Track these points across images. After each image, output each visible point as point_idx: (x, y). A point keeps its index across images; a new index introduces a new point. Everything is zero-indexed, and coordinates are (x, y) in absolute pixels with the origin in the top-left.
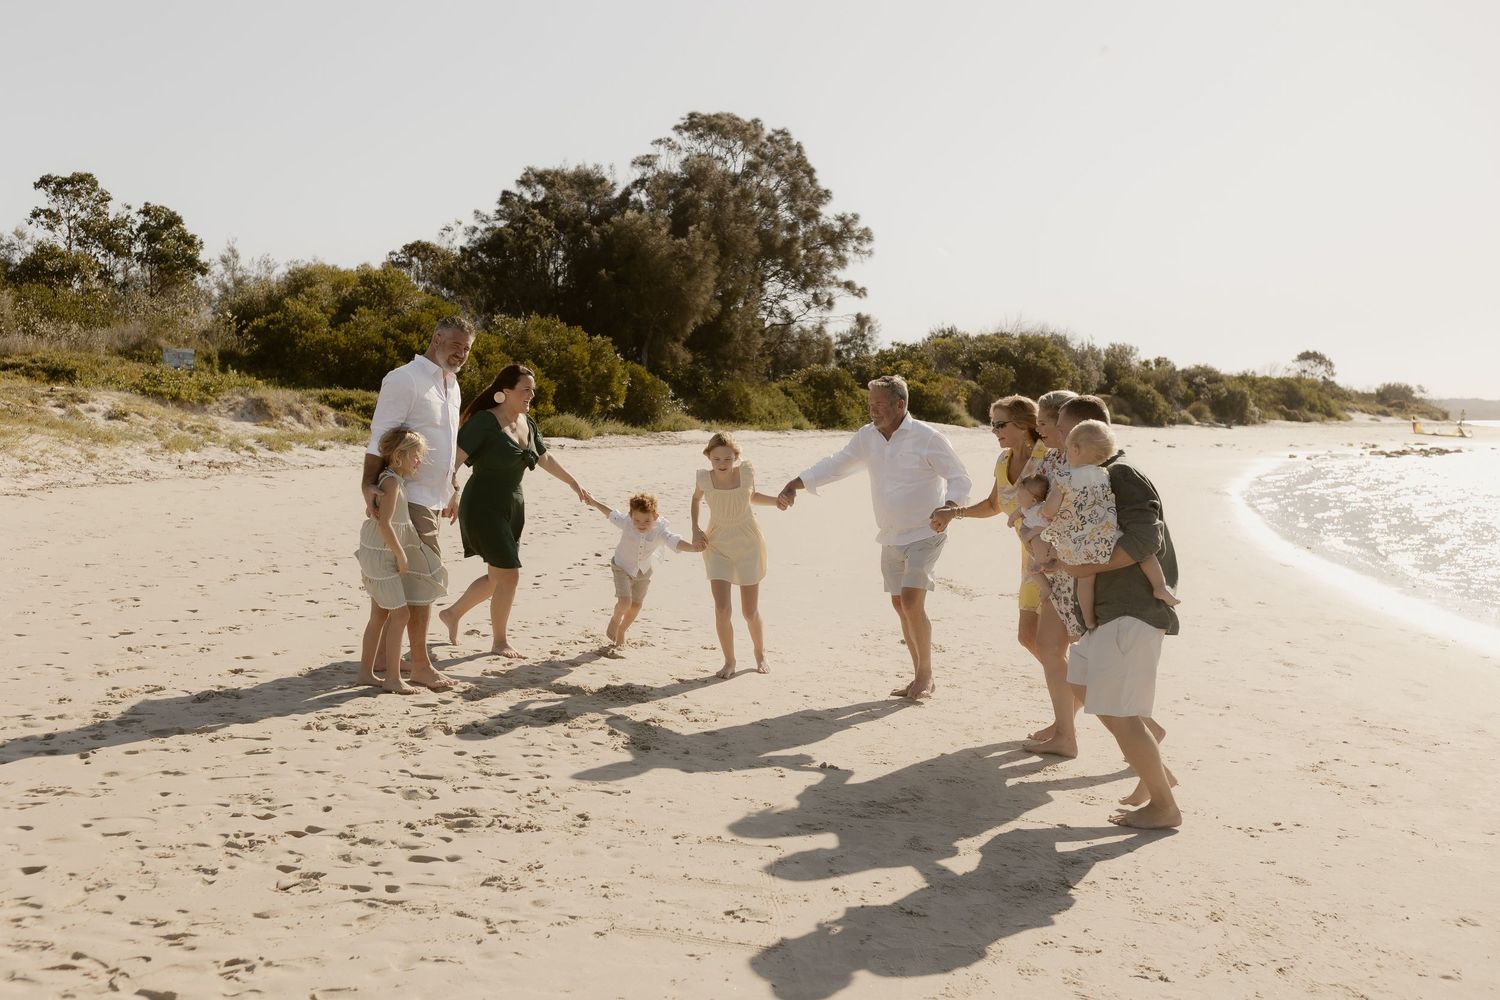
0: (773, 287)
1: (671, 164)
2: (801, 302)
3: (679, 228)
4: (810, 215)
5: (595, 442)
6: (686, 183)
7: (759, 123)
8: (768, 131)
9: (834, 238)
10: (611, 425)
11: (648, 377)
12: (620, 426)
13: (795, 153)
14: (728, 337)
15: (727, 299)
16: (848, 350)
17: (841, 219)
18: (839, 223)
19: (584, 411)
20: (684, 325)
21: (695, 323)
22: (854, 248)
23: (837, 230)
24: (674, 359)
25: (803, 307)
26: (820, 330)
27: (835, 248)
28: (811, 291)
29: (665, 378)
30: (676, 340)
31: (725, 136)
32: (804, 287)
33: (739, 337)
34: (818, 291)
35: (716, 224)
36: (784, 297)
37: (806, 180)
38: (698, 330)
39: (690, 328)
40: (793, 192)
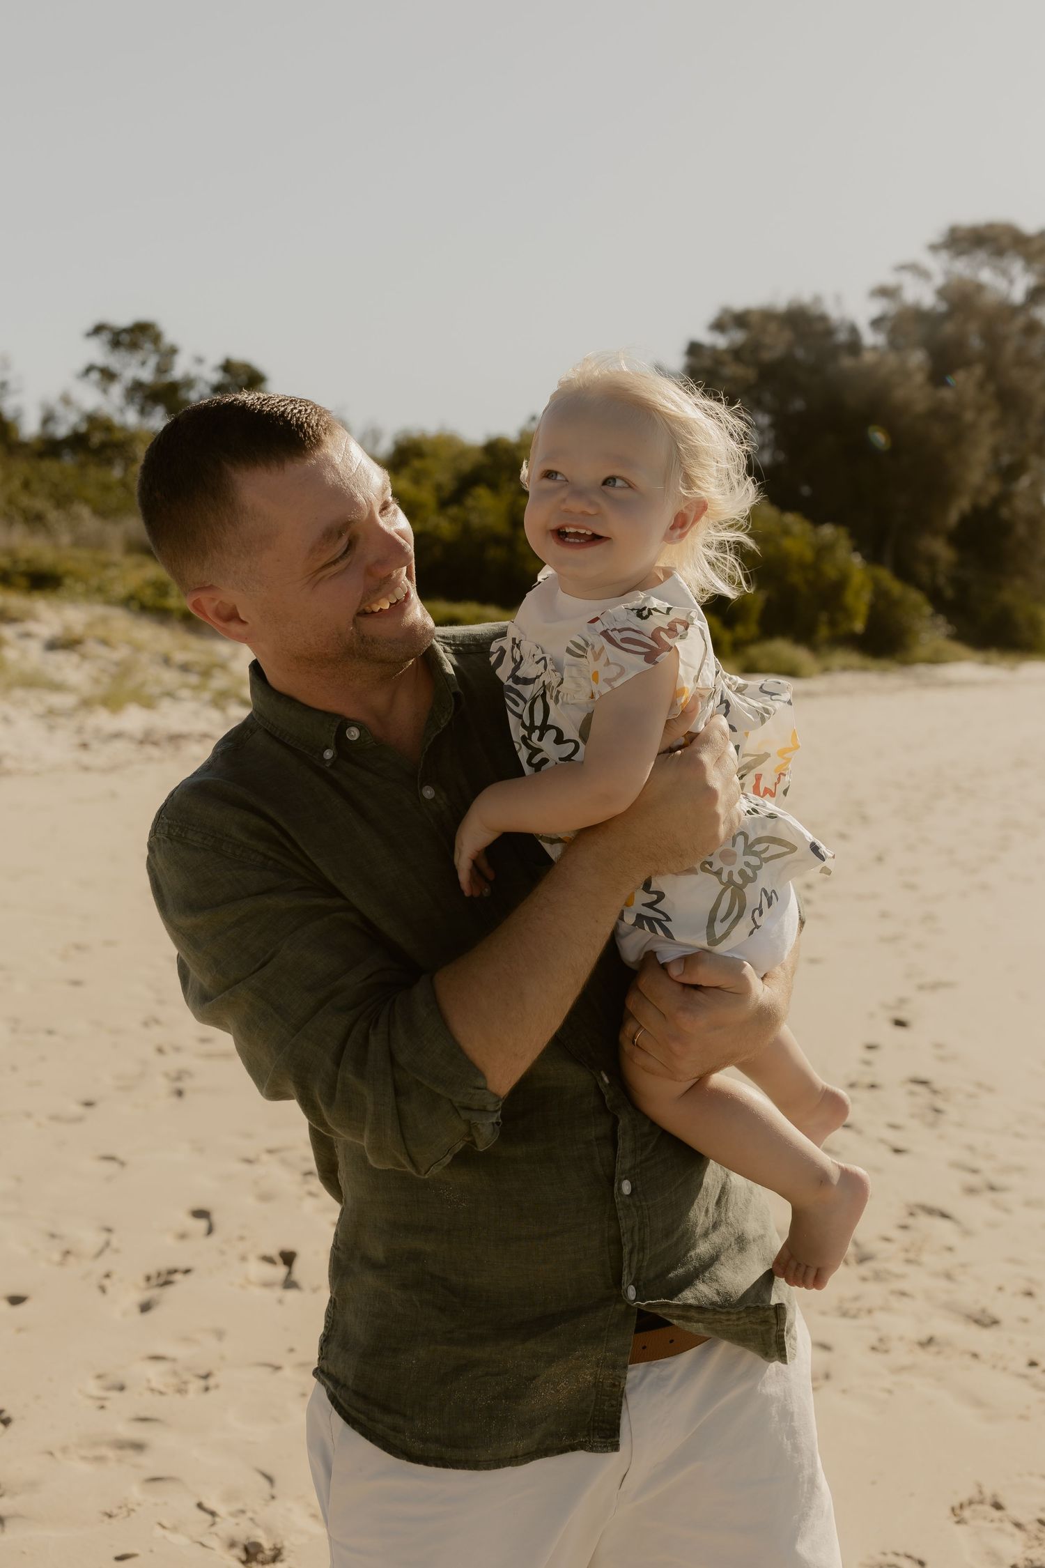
1: (921, 294)
3: (938, 375)
5: (818, 684)
6: (948, 316)
10: (840, 657)
11: (896, 587)
12: (854, 658)
15: (1009, 474)
19: (804, 635)
21: (962, 510)
24: (932, 561)
29: (919, 586)
30: (935, 533)
31: (999, 252)
35: (992, 371)
38: (964, 521)
39: (953, 517)
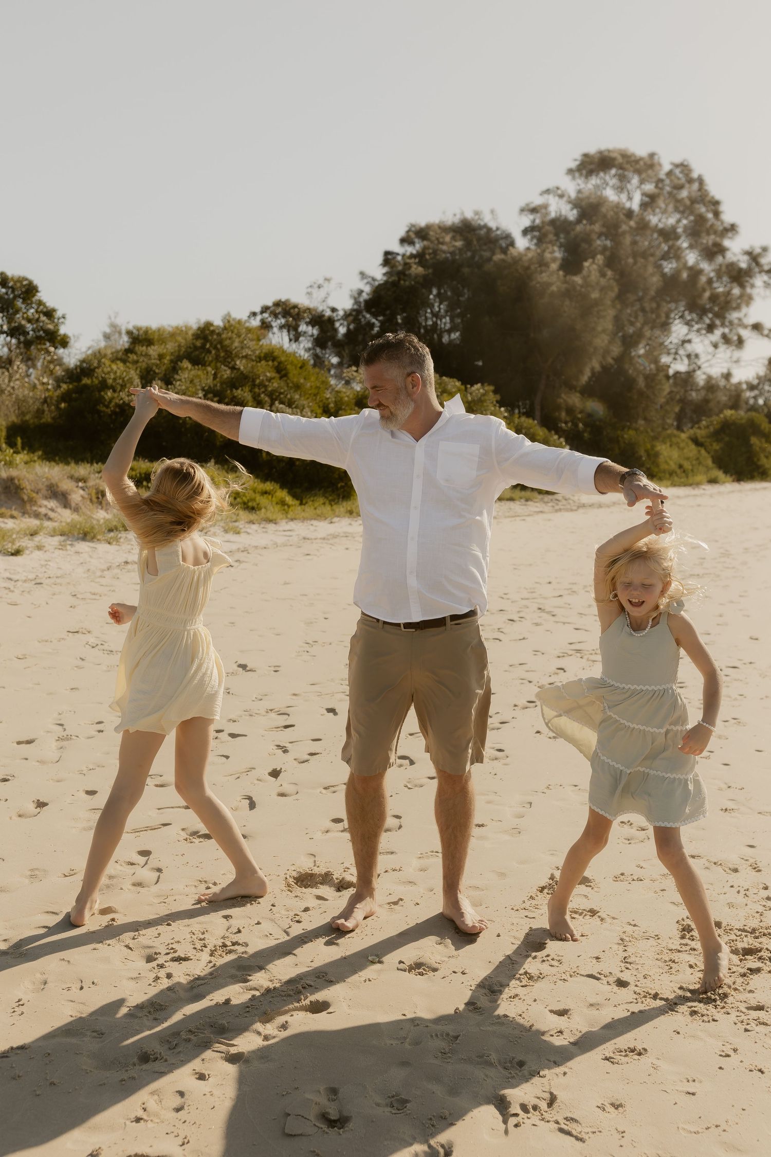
0: (679, 330)
2: (707, 342)
3: (571, 264)
4: (714, 251)
6: (577, 221)
7: (656, 157)
8: (667, 167)
9: (739, 276)
13: (696, 186)
14: (630, 383)
15: (629, 342)
16: (755, 398)
17: (749, 253)
18: (746, 258)
20: (581, 372)
21: (592, 369)
22: (765, 282)
23: (743, 265)
24: (569, 409)
25: (711, 349)
26: (728, 376)
27: (742, 286)
28: (718, 333)
30: (572, 388)
32: (710, 328)
33: (641, 383)
34: (726, 330)
35: (611, 260)
36: (689, 341)
37: (710, 216)
38: (595, 377)
39: (587, 375)
40: (698, 229)
